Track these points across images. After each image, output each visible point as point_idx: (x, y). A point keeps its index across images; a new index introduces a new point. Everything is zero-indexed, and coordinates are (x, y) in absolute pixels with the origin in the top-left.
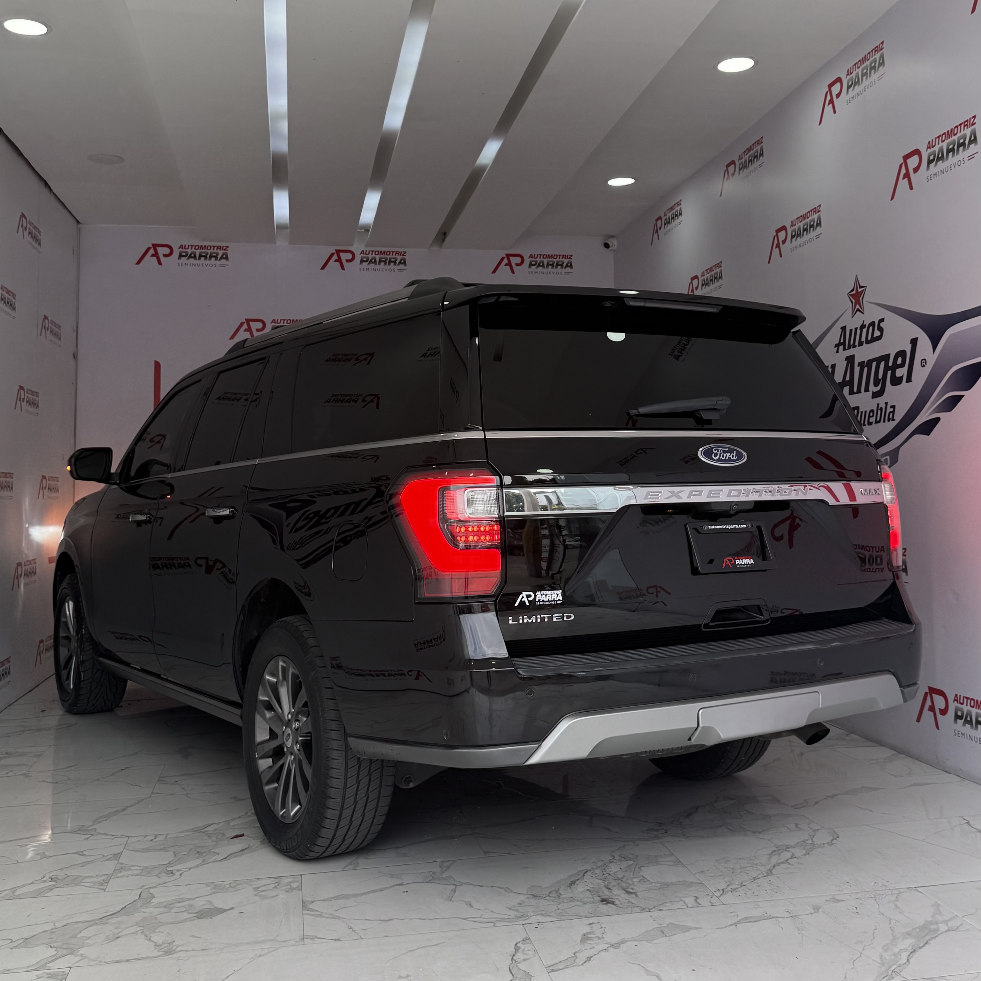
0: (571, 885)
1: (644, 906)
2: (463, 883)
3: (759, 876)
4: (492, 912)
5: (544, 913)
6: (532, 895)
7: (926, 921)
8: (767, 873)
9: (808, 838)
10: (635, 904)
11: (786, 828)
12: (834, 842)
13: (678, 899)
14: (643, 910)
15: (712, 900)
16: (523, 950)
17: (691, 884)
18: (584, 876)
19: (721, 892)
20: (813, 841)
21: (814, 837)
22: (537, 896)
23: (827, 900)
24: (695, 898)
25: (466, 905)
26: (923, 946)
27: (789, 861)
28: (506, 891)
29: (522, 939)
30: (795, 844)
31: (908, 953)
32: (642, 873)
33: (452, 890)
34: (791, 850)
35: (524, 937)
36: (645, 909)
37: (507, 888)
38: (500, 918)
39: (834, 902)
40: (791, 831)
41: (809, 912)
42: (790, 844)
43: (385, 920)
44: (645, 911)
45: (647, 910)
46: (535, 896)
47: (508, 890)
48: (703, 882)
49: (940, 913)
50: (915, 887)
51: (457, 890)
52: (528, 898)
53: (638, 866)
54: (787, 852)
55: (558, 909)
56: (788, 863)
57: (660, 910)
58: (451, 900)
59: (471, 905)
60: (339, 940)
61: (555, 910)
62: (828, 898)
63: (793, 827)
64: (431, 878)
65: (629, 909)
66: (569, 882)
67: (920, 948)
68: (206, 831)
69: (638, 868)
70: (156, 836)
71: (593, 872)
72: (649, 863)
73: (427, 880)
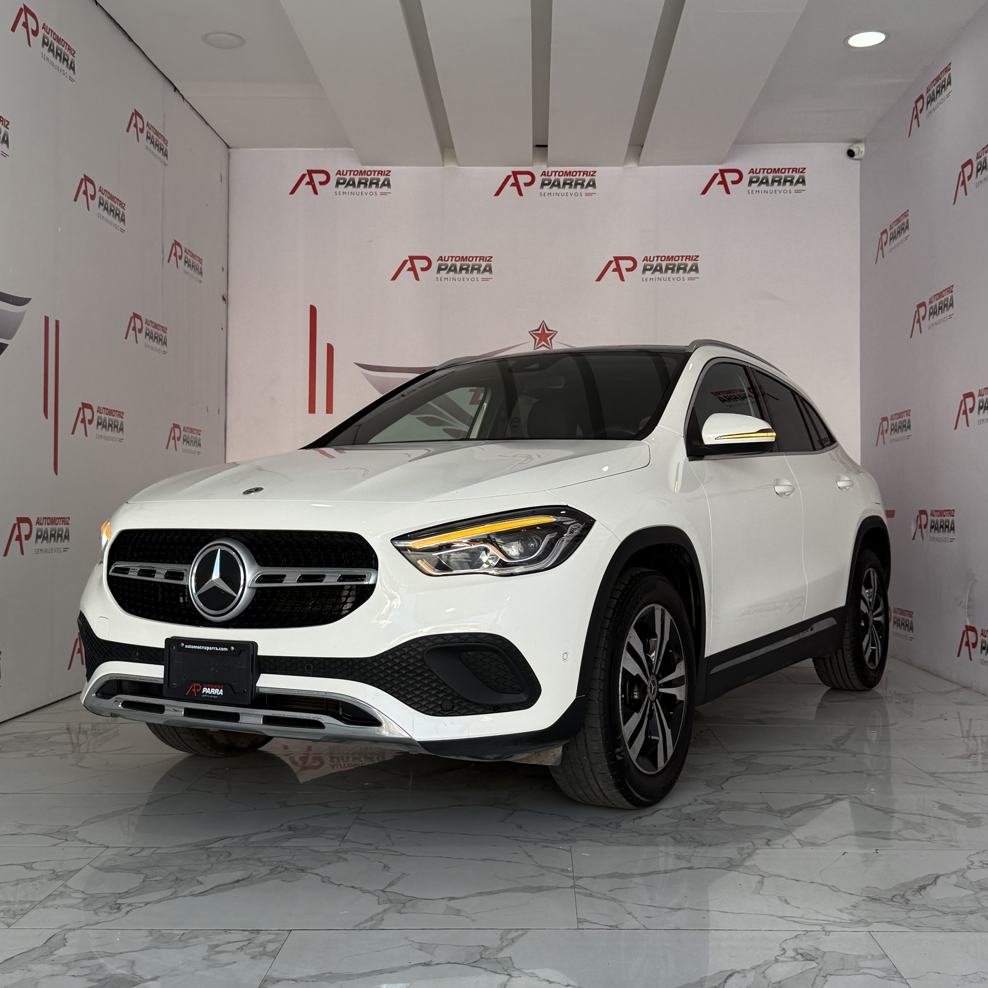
18: (725, 981)
53: (822, 973)
68: (211, 848)
69: (823, 976)
70: (142, 849)
71: (745, 976)
72: (842, 969)
73: (470, 962)
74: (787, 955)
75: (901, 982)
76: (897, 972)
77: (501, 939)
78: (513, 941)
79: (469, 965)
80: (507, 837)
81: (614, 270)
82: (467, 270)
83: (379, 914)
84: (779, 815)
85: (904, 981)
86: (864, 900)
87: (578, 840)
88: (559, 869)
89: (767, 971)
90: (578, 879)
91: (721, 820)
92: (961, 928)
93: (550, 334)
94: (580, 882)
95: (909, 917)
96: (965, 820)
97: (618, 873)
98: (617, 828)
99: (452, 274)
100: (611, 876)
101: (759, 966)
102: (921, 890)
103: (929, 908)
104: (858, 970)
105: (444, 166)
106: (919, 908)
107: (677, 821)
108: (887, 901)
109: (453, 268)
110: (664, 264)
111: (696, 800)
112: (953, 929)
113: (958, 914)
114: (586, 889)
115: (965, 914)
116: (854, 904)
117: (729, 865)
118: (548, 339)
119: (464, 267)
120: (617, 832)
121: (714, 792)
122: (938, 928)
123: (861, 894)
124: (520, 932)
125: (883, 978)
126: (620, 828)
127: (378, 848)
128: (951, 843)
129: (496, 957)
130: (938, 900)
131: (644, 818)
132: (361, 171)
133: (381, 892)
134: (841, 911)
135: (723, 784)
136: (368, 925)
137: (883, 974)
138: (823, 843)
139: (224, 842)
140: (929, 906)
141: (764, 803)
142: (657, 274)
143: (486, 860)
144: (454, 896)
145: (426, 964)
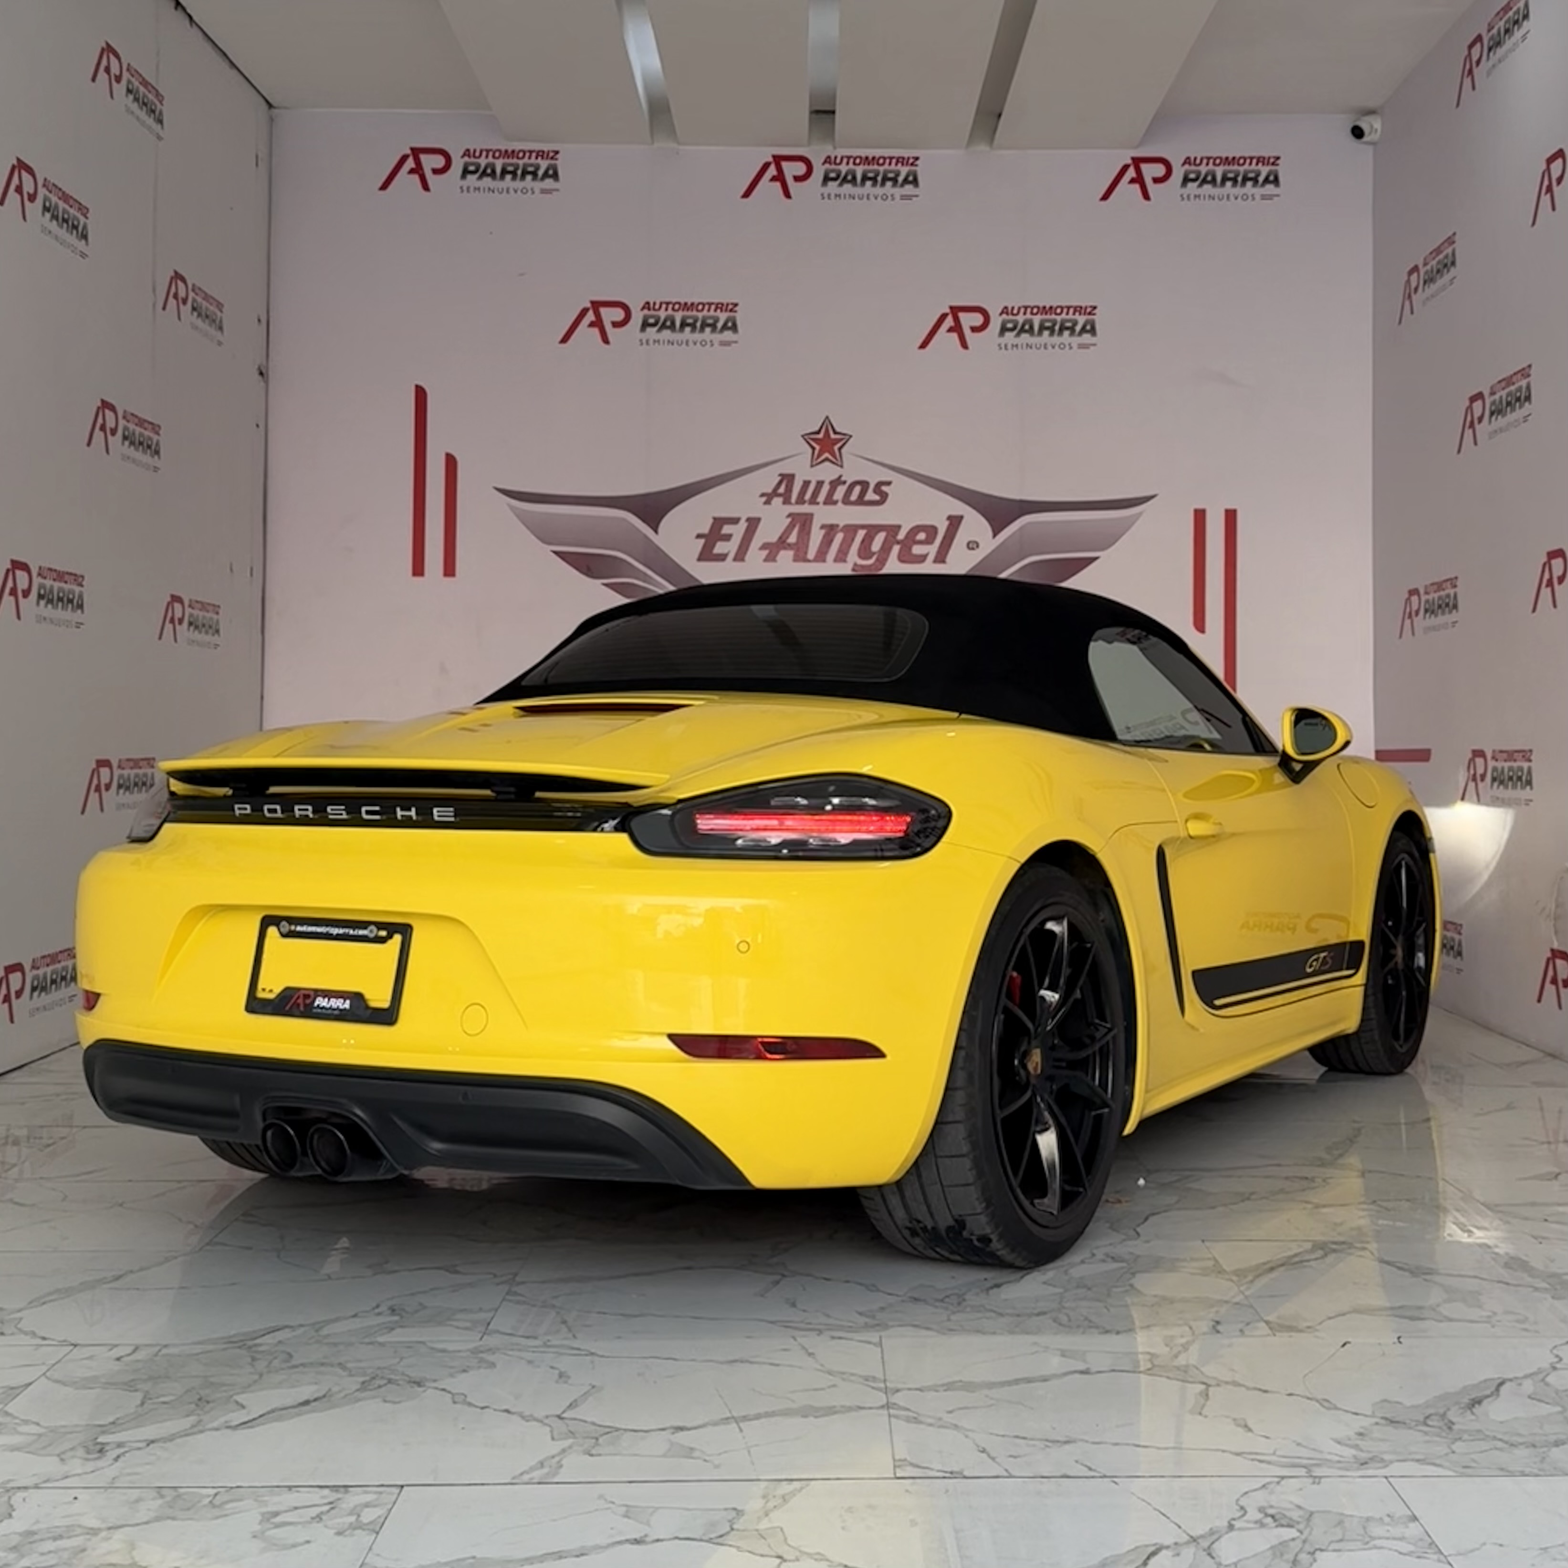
53: (1308, 1548)
68: (258, 1345)
69: (1309, 1553)
70: (134, 1349)
71: (1178, 1555)
72: (1341, 1540)
73: (713, 1536)
74: (1248, 1517)
75: (1439, 1561)
76: (1432, 1543)
77: (764, 1497)
78: (785, 1499)
79: (710, 1541)
80: (772, 1322)
81: (950, 330)
82: (693, 326)
83: (553, 1457)
84: (1235, 1278)
85: (1442, 1558)
86: (1377, 1424)
87: (893, 1326)
88: (860, 1376)
89: (1214, 1546)
90: (893, 1394)
91: (1136, 1289)
92: (1540, 1470)
93: (837, 441)
94: (897, 1399)
95: (1453, 1452)
96: (1547, 1286)
97: (961, 1381)
98: (959, 1304)
99: (667, 334)
100: (949, 1387)
101: (1202, 1537)
102: (1473, 1406)
103: (1488, 1436)
104: (1367, 1543)
105: (653, 143)
106: (1470, 1435)
107: (1061, 1290)
108: (1417, 1425)
109: (668, 323)
110: (1037, 320)
111: (1094, 1255)
112: (1527, 1470)
113: (1534, 1446)
114: (908, 1410)
115: (1546, 1446)
116: (1362, 1430)
117: (1149, 1366)
118: (836, 448)
119: (690, 321)
120: (958, 1312)
121: (1124, 1240)
122: (1502, 1469)
123: (1373, 1412)
124: (796, 1485)
125: (1409, 1554)
126: (964, 1304)
127: (549, 1343)
128: (1526, 1326)
129: (757, 1527)
130: (1501, 1423)
131: (1005, 1286)
132: (506, 151)
133: (556, 1419)
134: (1339, 1443)
135: (1139, 1225)
136: (537, 1475)
137: (1408, 1548)
138: (1309, 1327)
139: (282, 1335)
140: (1488, 1433)
141: (1209, 1259)
142: (1025, 337)
143: (735, 1361)
144: (681, 1424)
145: (637, 1542)
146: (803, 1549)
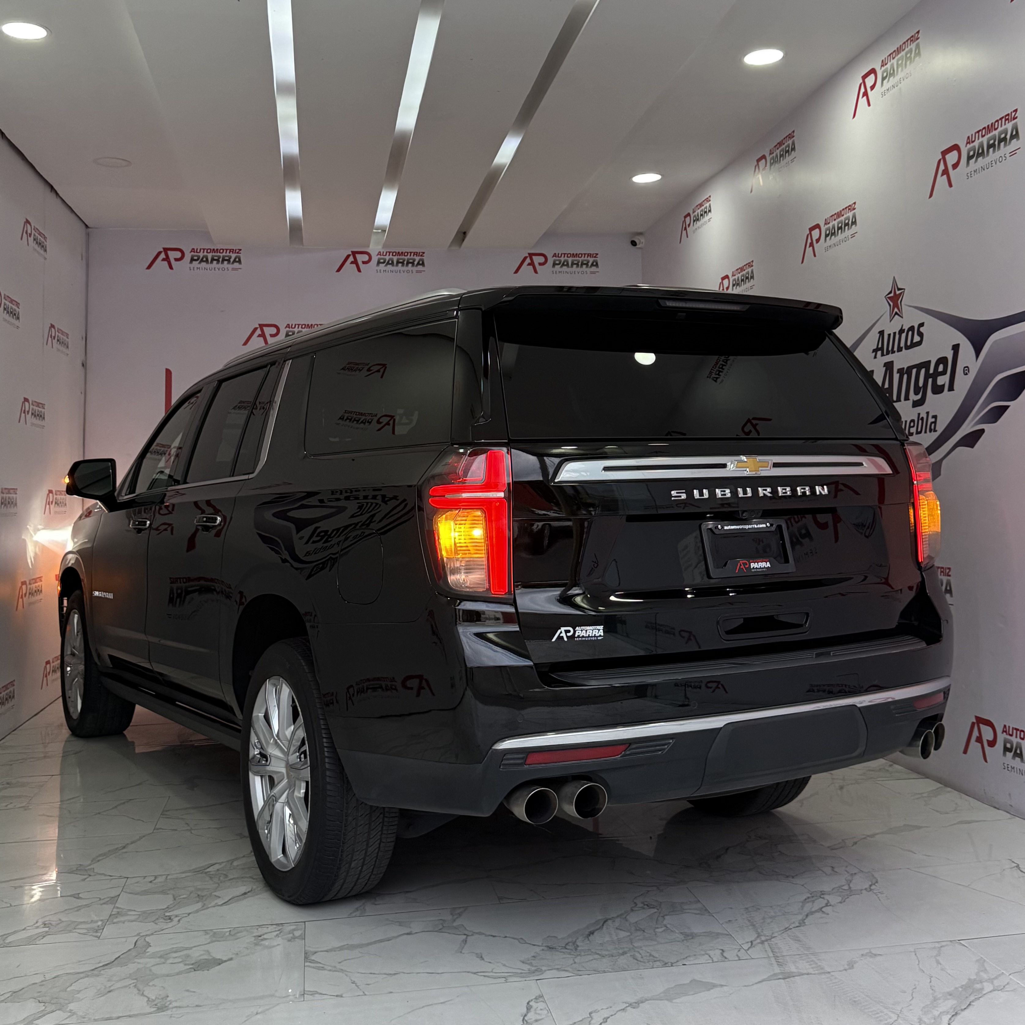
0: (589, 935)
1: (666, 961)
2: (474, 933)
3: (791, 927)
4: (504, 965)
5: (559, 967)
6: (548, 946)
7: (970, 979)
8: (799, 923)
9: (843, 884)
10: (656, 957)
11: (821, 872)
12: (872, 888)
13: (703, 953)
14: (665, 964)
15: (739, 954)
16: (535, 1010)
17: (718, 935)
18: (603, 925)
19: (750, 944)
20: (850, 888)
21: (851, 882)
22: (553, 948)
23: (862, 955)
24: (721, 951)
25: (478, 957)
26: (965, 1009)
27: (823, 910)
28: (519, 942)
29: (534, 997)
30: (830, 890)
31: (949, 1016)
32: (665, 922)
33: (463, 941)
34: (826, 897)
35: (537, 995)
36: (668, 963)
37: (522, 939)
38: (513, 973)
39: (871, 957)
40: (826, 874)
41: (843, 969)
42: (825, 890)
43: (391, 974)
44: (667, 965)
45: (670, 964)
46: (550, 948)
47: (522, 941)
48: (730, 933)
49: (985, 971)
50: (959, 940)
51: (468, 939)
52: (543, 950)
53: (661, 915)
54: (821, 899)
55: (575, 963)
56: (823, 912)
57: (683, 965)
58: (461, 952)
59: (482, 958)
60: (341, 996)
61: (572, 964)
62: (864, 952)
63: (828, 870)
64: (441, 927)
65: (651, 963)
66: (587, 933)
67: (962, 1010)
68: (208, 872)
69: (662, 917)
70: (156, 877)
71: (614, 921)
72: (673, 911)
73: (437, 929)
74: (638, 906)
75: (710, 915)
77: (452, 914)
78: (460, 915)
79: (436, 931)
83: (361, 907)
89: (628, 917)
90: (490, 871)
92: (744, 880)
95: (711, 876)
97: (515, 865)
101: (621, 915)
102: (718, 857)
104: (683, 911)
106: (717, 869)
108: (697, 866)
112: (740, 881)
113: (742, 871)
114: (498, 877)
115: (746, 871)
116: (676, 870)
122: (730, 881)
123: (680, 863)
124: (463, 909)
129: (453, 925)
130: (729, 863)
132: (213, 249)
134: (668, 876)
136: (357, 914)
137: (698, 912)
139: (217, 867)
140: (723, 868)
144: (407, 890)
145: (409, 934)
146: (474, 931)
